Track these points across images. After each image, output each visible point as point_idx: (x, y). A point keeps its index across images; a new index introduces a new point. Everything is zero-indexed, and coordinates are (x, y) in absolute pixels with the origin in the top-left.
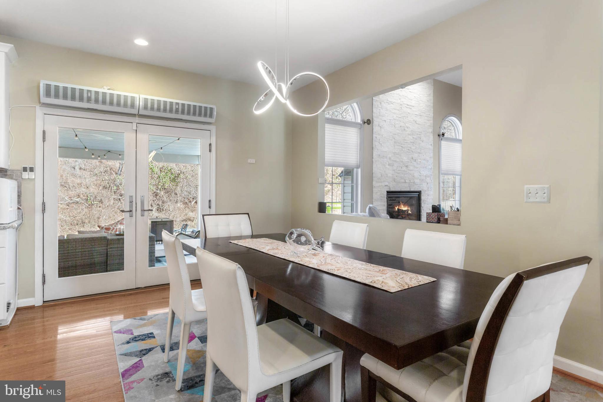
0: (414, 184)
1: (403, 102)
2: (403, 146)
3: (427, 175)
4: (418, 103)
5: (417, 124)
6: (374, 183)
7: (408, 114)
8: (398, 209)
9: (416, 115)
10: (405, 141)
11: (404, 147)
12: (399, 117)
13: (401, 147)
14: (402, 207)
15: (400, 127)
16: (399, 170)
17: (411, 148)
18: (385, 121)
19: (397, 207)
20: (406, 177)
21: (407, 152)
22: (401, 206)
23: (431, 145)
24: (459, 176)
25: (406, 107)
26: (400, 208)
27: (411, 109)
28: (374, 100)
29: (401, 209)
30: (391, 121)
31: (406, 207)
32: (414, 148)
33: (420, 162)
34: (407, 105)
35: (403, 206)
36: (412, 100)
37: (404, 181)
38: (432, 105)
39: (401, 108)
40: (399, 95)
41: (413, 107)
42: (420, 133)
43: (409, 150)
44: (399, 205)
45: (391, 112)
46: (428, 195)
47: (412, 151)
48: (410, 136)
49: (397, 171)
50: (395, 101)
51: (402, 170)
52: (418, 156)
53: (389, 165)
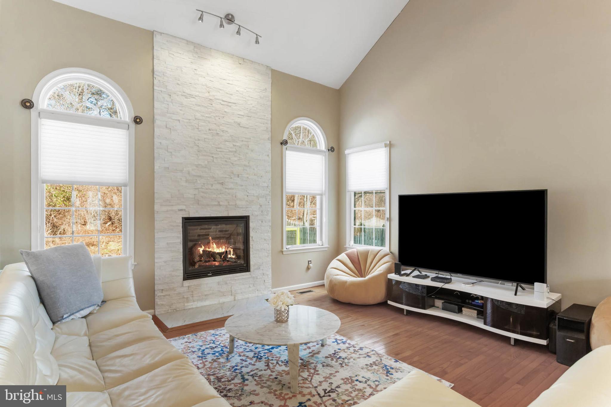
0: (236, 207)
1: (214, 96)
2: (214, 156)
3: (260, 195)
4: (245, 99)
5: (241, 127)
6: (156, 207)
7: (225, 114)
8: (203, 251)
9: (239, 115)
10: (218, 150)
11: (216, 158)
12: (206, 117)
13: (212, 158)
14: (213, 247)
15: (209, 130)
16: (207, 189)
17: (230, 159)
18: (179, 120)
19: (201, 247)
20: (219, 198)
21: (223, 164)
22: (211, 245)
23: (268, 155)
24: (320, 196)
25: (220, 103)
26: (207, 249)
27: (230, 106)
28: (155, 91)
29: (210, 251)
30: (191, 121)
31: (224, 247)
32: (236, 159)
33: (248, 177)
34: (223, 101)
35: (215, 246)
36: (232, 95)
37: (216, 203)
38: (269, 103)
39: (212, 104)
40: (206, 86)
41: (234, 105)
42: (247, 140)
43: (226, 161)
44: (208, 244)
45: (191, 108)
46: (262, 222)
47: (232, 164)
48: (227, 143)
49: (203, 190)
50: (197, 94)
51: (212, 188)
52: (244, 170)
53: (187, 181)
